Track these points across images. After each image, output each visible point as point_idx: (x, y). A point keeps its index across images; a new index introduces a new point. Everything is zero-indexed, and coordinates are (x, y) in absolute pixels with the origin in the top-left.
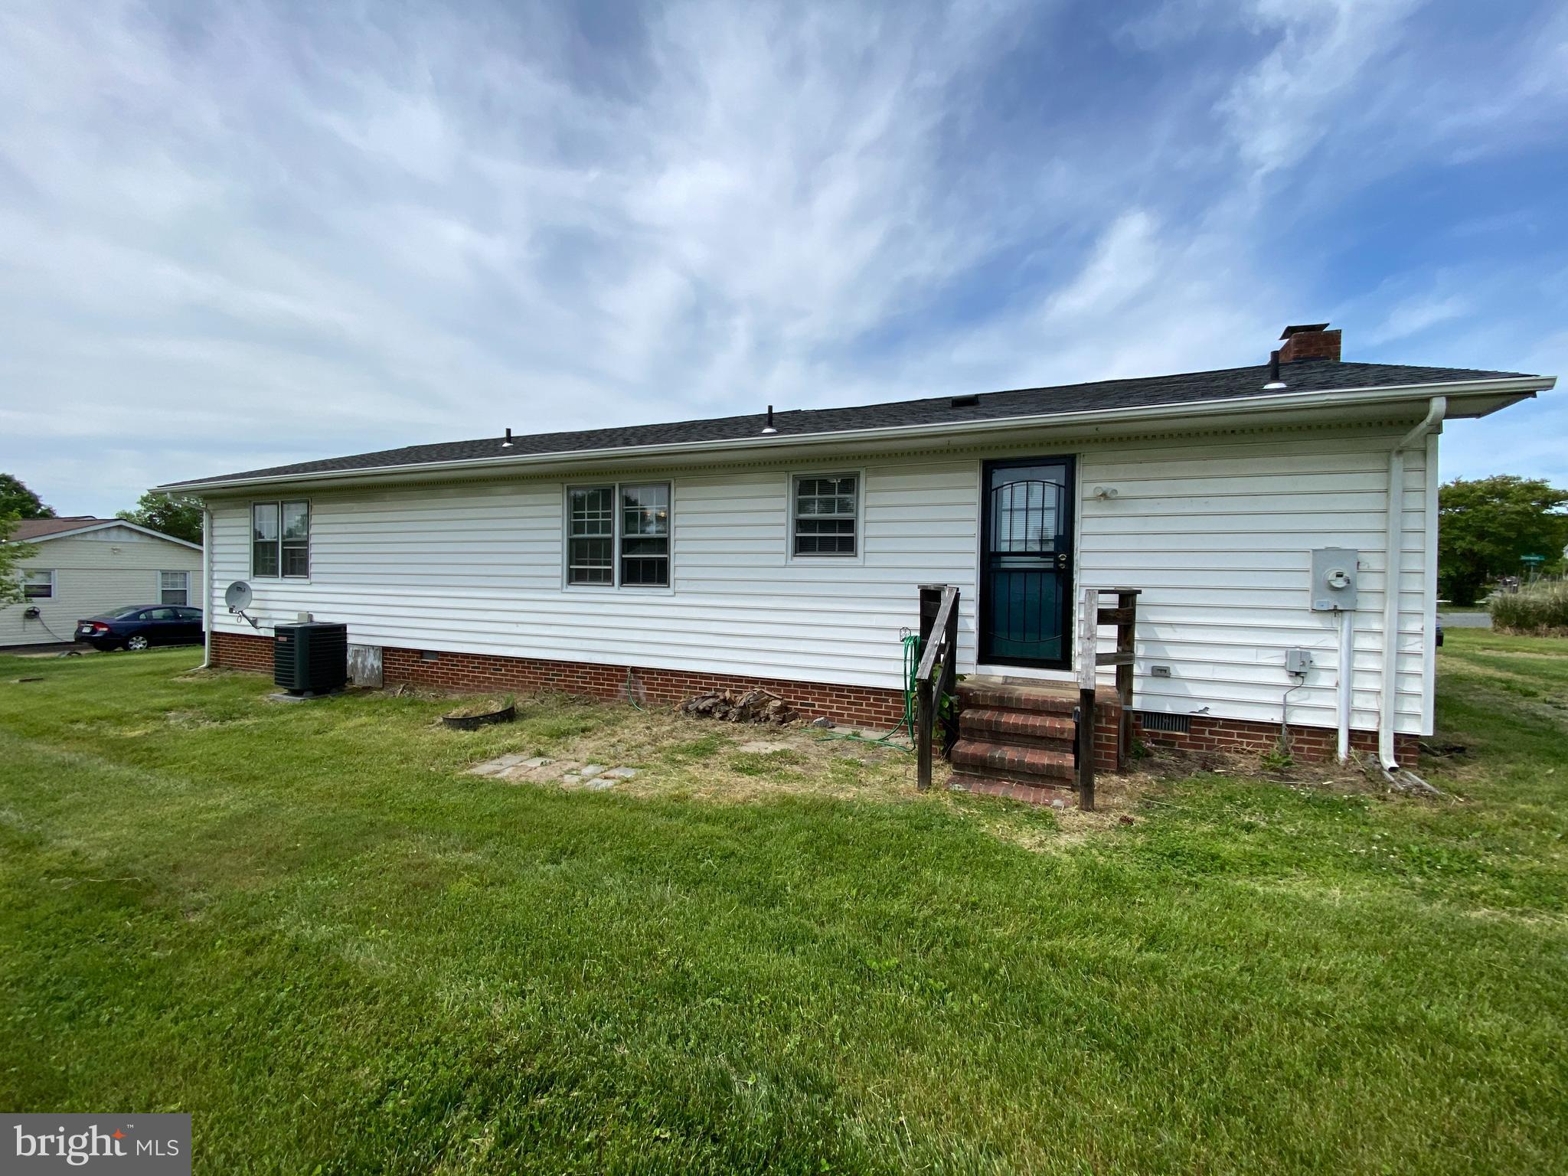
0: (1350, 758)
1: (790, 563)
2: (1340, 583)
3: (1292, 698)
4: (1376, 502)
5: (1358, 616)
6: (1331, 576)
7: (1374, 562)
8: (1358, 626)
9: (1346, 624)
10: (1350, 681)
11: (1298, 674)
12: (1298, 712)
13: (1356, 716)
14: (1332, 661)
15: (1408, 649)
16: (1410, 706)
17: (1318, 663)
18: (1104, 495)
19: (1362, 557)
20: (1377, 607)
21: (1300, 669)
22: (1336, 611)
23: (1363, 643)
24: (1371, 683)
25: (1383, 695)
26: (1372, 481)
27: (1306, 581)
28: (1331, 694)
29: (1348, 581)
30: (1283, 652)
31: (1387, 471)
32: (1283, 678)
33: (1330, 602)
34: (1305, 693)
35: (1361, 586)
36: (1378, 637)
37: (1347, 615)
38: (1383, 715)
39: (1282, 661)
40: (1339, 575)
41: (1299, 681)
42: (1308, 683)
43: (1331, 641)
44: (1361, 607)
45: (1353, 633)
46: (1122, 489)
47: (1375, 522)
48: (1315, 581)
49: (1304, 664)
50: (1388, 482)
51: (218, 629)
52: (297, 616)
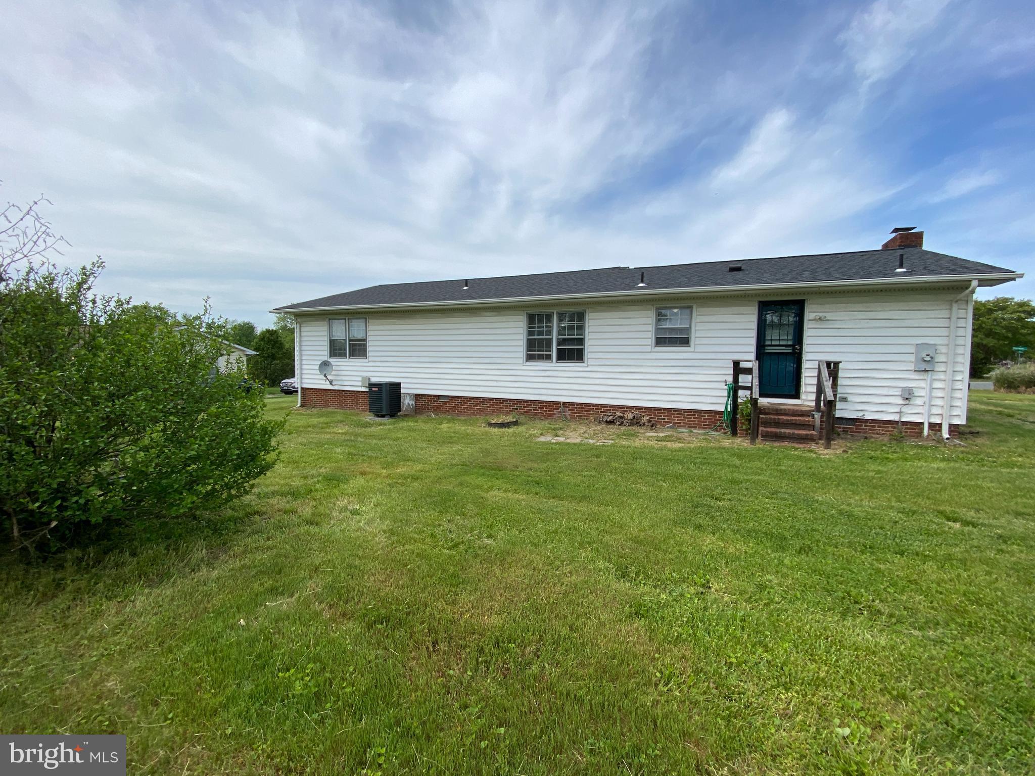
0: (929, 435)
1: (653, 350)
2: (928, 359)
3: (904, 410)
4: (945, 323)
5: (935, 373)
6: (924, 355)
7: (944, 350)
8: (935, 378)
9: (929, 376)
10: (930, 401)
11: (907, 399)
12: (906, 415)
13: (932, 417)
14: (922, 393)
15: (956, 387)
16: (957, 412)
17: (916, 394)
18: (820, 319)
19: (938, 347)
20: (943, 369)
21: (908, 396)
22: (925, 371)
23: (937, 385)
24: (939, 402)
25: (945, 407)
26: (945, 314)
27: (912, 358)
28: (921, 407)
29: (932, 358)
30: (900, 389)
31: (950, 309)
32: (900, 401)
33: (923, 366)
34: (910, 407)
35: (937, 360)
36: (943, 382)
37: (930, 373)
38: (944, 416)
39: (899, 393)
40: (928, 355)
41: (907, 402)
42: (912, 403)
43: (922, 384)
44: (937, 369)
45: (933, 380)
46: (829, 316)
47: (945, 332)
48: (916, 357)
49: (910, 394)
50: (951, 314)
51: (305, 386)
52: (360, 379)
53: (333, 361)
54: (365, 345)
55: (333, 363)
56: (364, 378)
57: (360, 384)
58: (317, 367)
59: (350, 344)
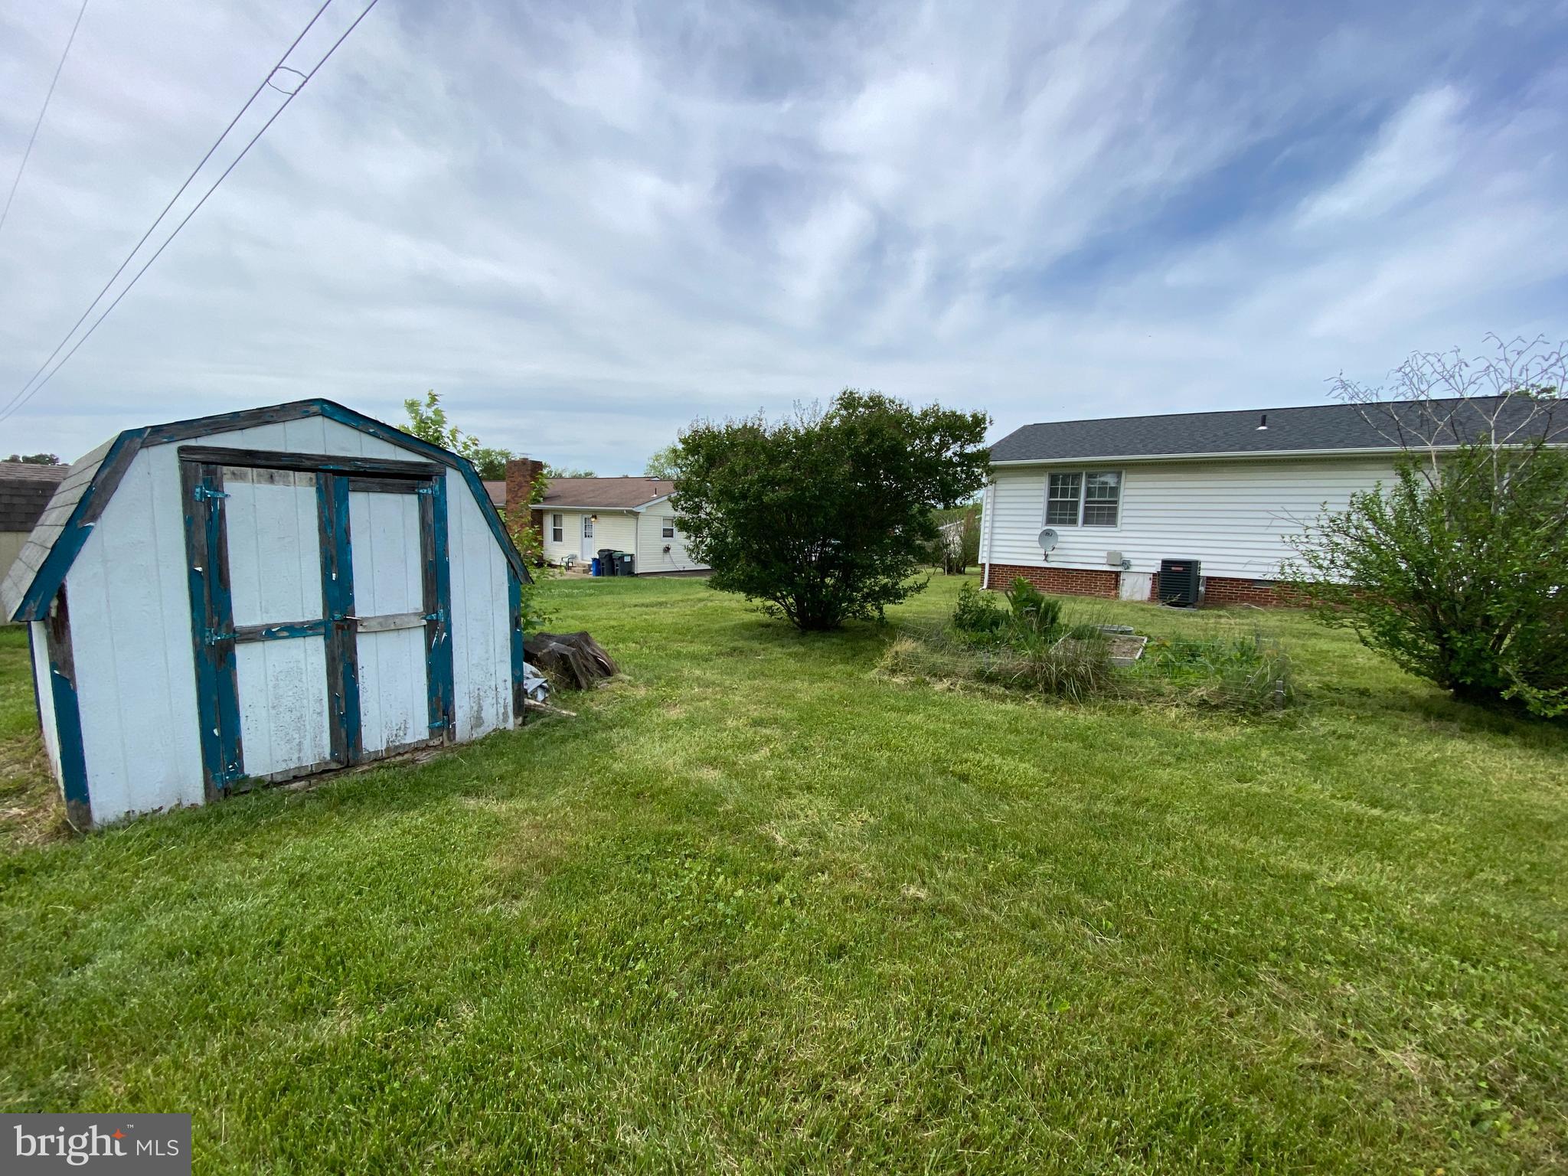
51: (995, 562)
52: (1104, 554)
53: (1057, 528)
54: (1116, 509)
55: (1058, 533)
56: (1110, 554)
57: (1104, 561)
58: (1037, 538)
59: (1086, 508)
